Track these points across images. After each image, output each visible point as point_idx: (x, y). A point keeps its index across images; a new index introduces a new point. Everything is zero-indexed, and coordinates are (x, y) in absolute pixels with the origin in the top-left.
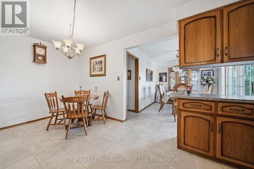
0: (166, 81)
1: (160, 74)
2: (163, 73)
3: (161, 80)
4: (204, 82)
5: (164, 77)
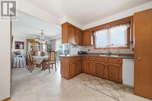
1: (17, 42)
2: (20, 42)
3: (17, 47)
4: (49, 50)
5: (21, 46)
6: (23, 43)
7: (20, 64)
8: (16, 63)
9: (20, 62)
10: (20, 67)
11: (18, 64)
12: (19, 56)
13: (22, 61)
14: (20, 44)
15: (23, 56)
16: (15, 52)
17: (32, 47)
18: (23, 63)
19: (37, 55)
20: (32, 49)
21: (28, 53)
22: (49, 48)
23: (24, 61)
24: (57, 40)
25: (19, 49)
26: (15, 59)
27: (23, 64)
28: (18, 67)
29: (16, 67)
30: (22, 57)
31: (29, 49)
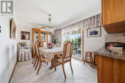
0: (29, 39)
1: (22, 32)
2: (26, 32)
4: (54, 41)
5: (27, 36)
6: (29, 33)
7: (25, 57)
8: (22, 56)
9: (25, 54)
10: (25, 60)
11: (23, 57)
12: (24, 47)
13: (28, 53)
14: (26, 34)
15: (29, 48)
16: (21, 43)
17: (37, 37)
18: (28, 55)
19: (43, 47)
20: (37, 39)
21: (34, 44)
22: (54, 38)
23: (29, 53)
24: (63, 29)
25: (25, 39)
26: (20, 51)
27: (28, 57)
28: (23, 60)
29: (21, 61)
30: (27, 48)
31: (35, 40)
